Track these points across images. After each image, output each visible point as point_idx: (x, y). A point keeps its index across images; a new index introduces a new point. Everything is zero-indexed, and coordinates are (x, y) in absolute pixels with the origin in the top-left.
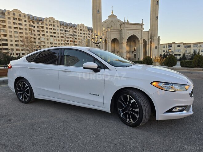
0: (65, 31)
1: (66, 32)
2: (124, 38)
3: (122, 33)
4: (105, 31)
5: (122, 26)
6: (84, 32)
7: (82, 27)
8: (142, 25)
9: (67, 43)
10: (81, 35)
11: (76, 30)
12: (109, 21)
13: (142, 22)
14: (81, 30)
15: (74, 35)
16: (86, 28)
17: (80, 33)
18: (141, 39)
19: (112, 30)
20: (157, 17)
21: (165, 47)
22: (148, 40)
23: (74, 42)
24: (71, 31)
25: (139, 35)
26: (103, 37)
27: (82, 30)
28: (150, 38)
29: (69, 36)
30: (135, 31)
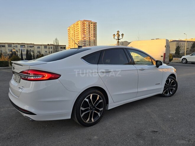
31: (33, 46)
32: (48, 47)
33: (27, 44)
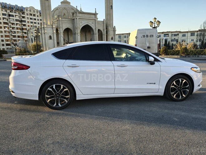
0: (9, 15)
1: (11, 17)
2: (77, 28)
3: (75, 23)
4: (56, 20)
5: (74, 15)
6: (34, 17)
7: (32, 11)
8: (95, 14)
9: (12, 30)
10: (32, 21)
11: (24, 14)
12: (61, 8)
13: (96, 12)
14: (31, 14)
15: (22, 20)
16: (37, 13)
17: (29, 19)
18: (95, 29)
19: (64, 19)
20: (112, 7)
21: (126, 37)
22: (104, 30)
23: (23, 30)
24: (17, 16)
25: (93, 25)
26: (54, 26)
27: (33, 15)
28: (105, 28)
29: (15, 22)
30: (89, 21)
31: (178, 34)
32: (196, 34)
33: (172, 32)
